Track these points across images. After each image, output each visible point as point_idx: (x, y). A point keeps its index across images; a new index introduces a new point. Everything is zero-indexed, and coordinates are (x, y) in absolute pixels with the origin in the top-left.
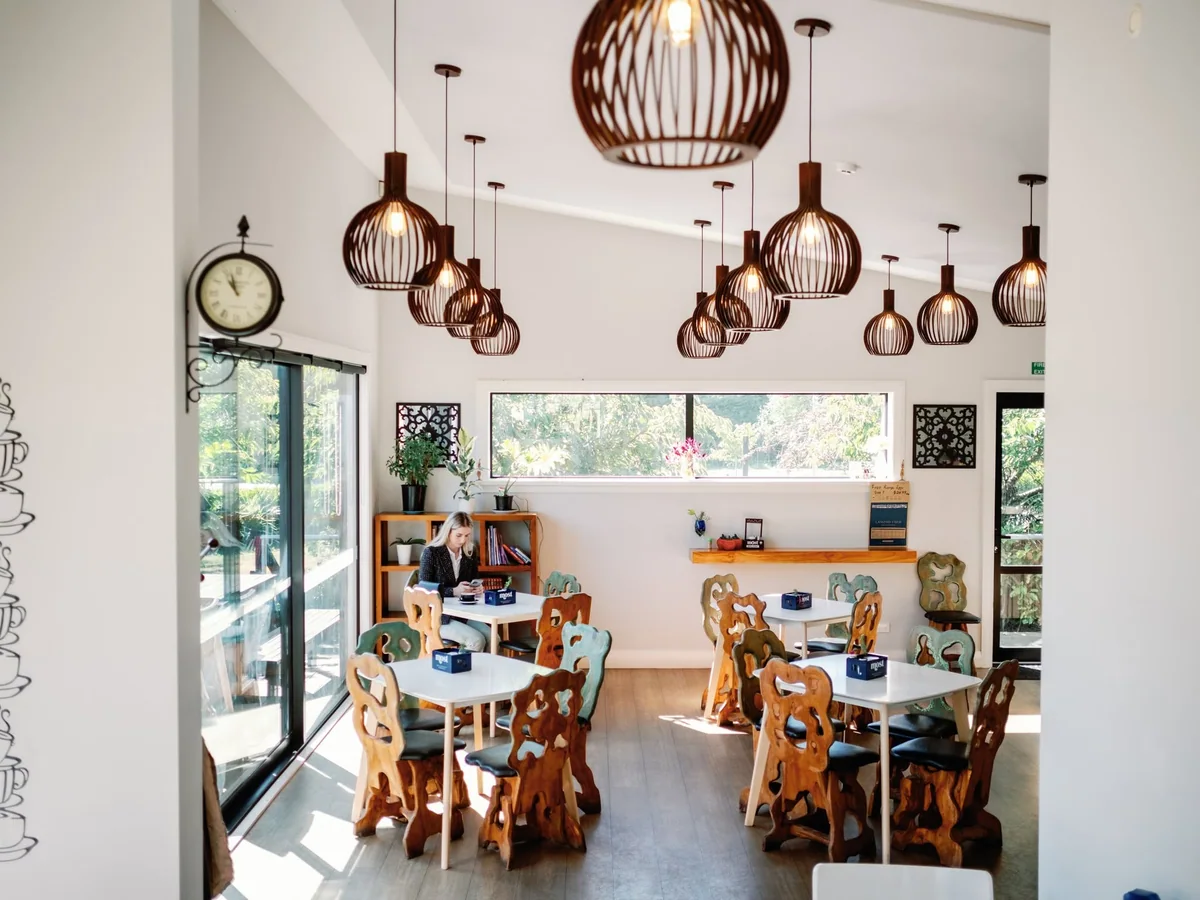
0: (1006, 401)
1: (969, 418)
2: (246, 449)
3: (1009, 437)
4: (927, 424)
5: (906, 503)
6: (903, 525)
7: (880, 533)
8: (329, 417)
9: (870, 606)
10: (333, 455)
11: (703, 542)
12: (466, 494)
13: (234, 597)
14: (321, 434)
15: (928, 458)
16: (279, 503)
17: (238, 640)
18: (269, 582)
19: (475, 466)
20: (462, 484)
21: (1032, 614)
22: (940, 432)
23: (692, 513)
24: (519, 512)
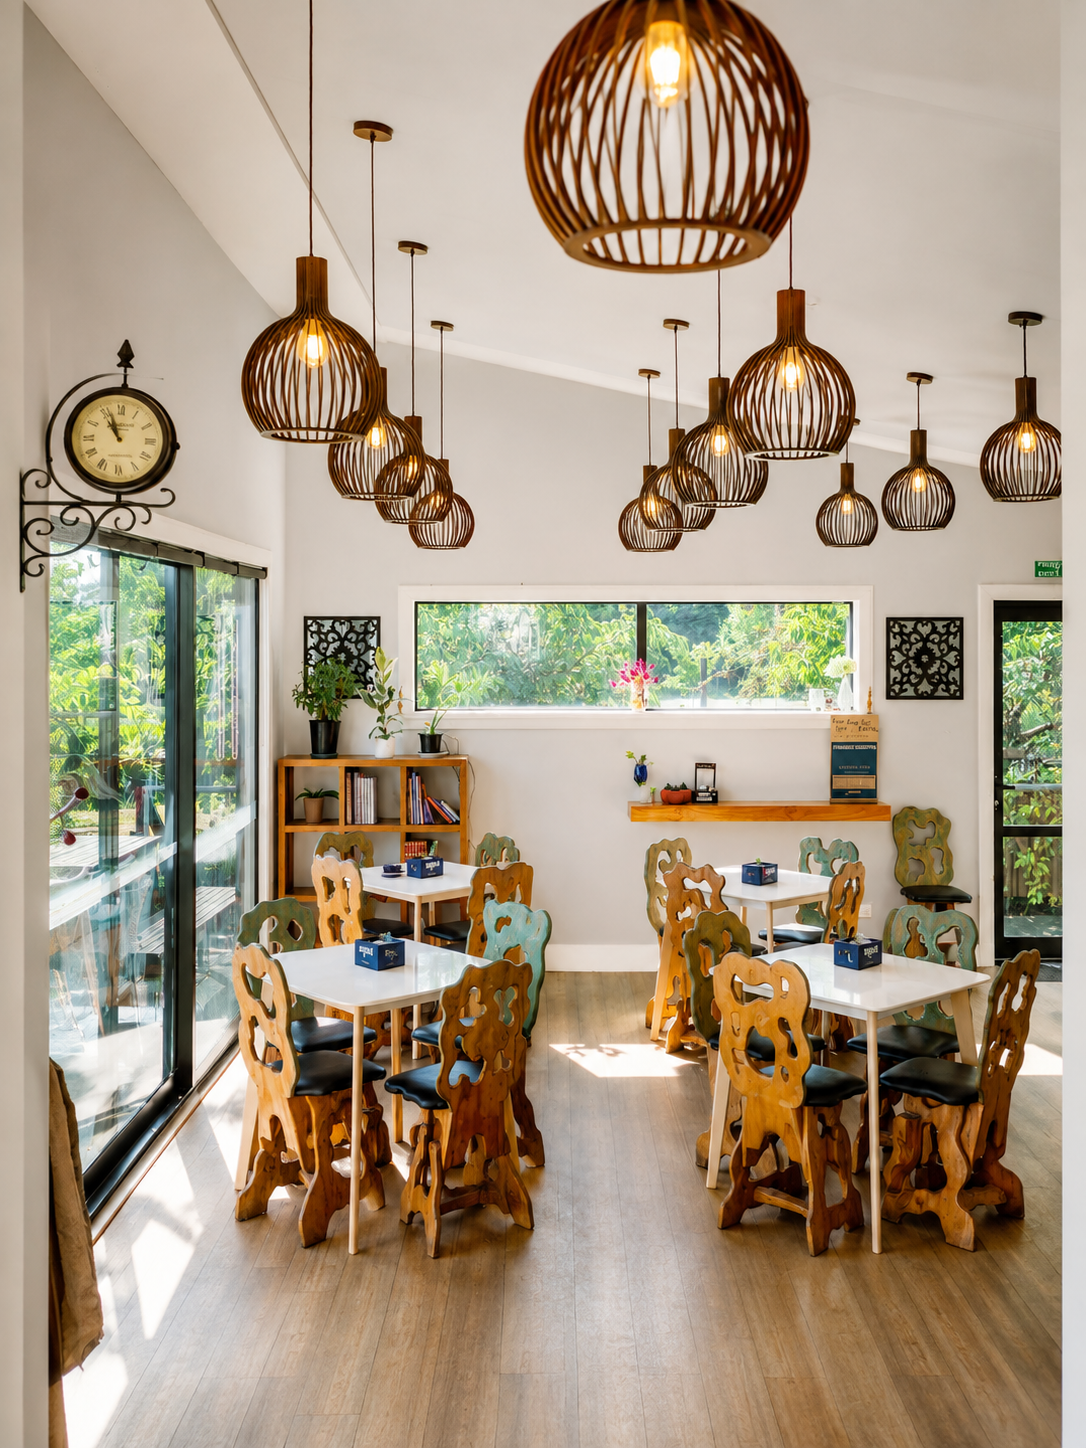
0: (1007, 612)
1: (955, 634)
2: (128, 674)
3: (1010, 658)
4: (903, 642)
5: (875, 744)
6: (873, 772)
7: (844, 782)
8: (224, 634)
9: (850, 880)
10: (228, 684)
11: (642, 793)
12: (384, 731)
13: (111, 863)
14: (216, 656)
15: (906, 686)
16: (165, 745)
17: (114, 923)
18: (151, 846)
19: (396, 696)
20: (379, 719)
21: (1042, 890)
22: (919, 653)
23: (631, 756)
24: (448, 755)
